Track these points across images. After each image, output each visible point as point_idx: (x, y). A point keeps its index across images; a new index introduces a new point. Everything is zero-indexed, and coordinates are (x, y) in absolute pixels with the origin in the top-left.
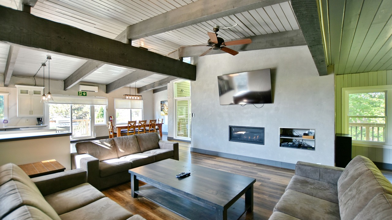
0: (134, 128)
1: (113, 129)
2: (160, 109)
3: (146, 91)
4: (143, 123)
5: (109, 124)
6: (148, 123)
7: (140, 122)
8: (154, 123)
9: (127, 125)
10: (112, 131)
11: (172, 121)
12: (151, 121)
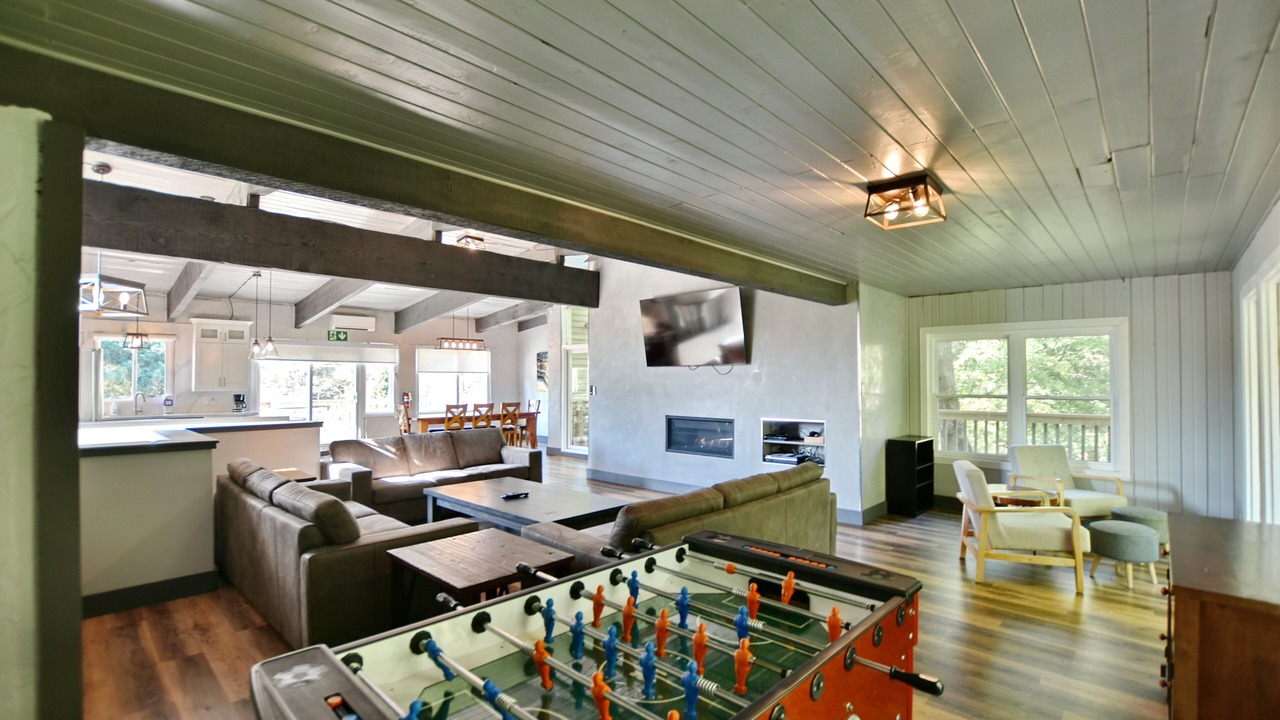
0: (462, 424)
1: (409, 425)
2: (535, 374)
3: (496, 326)
4: (484, 410)
5: (399, 412)
6: (498, 410)
7: (477, 407)
8: (515, 410)
9: (444, 416)
10: (407, 428)
11: (558, 405)
12: (505, 406)
